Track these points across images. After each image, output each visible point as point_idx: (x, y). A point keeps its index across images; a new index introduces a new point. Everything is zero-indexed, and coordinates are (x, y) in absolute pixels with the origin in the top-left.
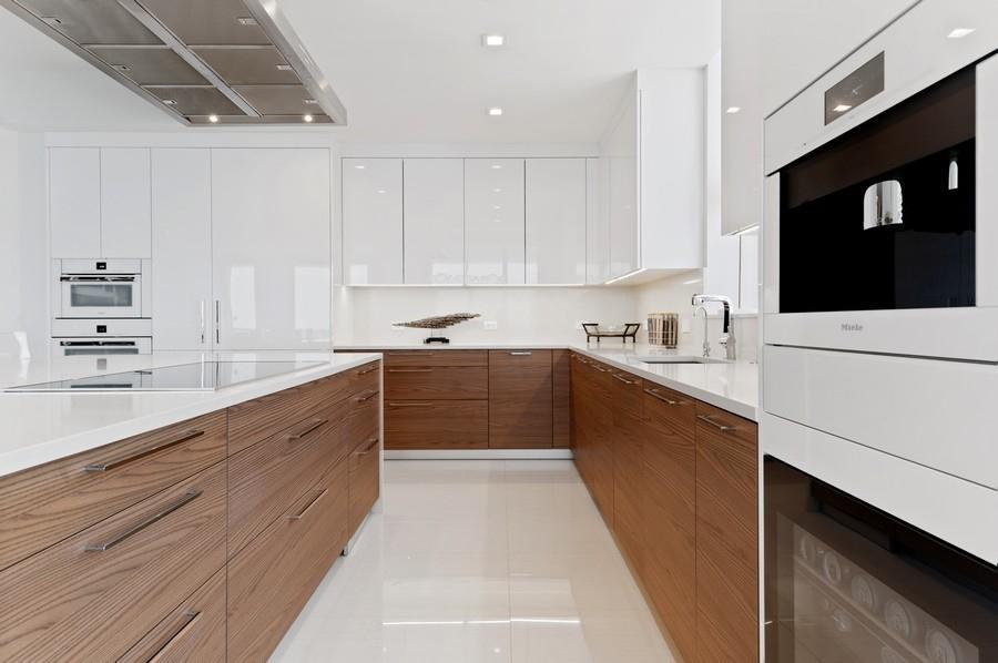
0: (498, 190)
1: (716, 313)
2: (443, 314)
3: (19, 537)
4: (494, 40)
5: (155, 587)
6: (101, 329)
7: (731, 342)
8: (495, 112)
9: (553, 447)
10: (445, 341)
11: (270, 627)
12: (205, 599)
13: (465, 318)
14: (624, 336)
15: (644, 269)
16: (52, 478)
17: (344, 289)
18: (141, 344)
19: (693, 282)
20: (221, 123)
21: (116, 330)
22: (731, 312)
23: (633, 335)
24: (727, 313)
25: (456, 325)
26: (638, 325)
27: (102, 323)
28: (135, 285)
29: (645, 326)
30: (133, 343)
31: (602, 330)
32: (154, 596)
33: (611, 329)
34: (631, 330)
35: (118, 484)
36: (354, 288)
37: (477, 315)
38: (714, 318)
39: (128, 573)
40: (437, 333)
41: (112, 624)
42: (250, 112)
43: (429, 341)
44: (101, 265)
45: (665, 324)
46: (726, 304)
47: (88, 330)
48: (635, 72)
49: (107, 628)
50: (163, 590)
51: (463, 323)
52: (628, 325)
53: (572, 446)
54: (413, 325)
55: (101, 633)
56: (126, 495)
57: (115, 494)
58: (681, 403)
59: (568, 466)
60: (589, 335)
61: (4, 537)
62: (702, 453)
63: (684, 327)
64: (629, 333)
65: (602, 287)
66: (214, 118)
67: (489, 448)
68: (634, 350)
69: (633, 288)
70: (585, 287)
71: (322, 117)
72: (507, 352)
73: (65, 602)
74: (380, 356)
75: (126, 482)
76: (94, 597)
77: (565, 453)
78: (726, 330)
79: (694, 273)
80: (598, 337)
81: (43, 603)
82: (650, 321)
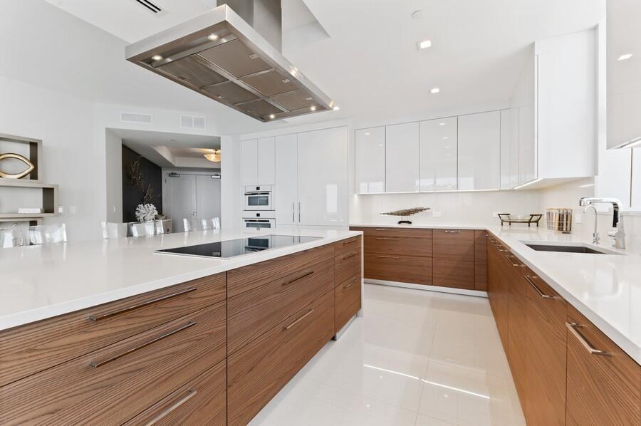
0: (445, 138)
1: (607, 211)
2: (408, 208)
3: (24, 363)
4: (425, 44)
5: (157, 379)
6: (258, 215)
7: (620, 235)
8: (435, 91)
9: (474, 289)
10: (410, 223)
11: (267, 388)
12: (207, 380)
13: (421, 210)
14: (529, 222)
15: (540, 179)
16: (55, 326)
17: (356, 196)
18: (271, 222)
19: (588, 186)
20: (277, 118)
21: (263, 216)
22: (620, 210)
23: (537, 222)
24: (616, 213)
25: (416, 214)
26: (541, 215)
27: (258, 212)
28: (269, 196)
29: (545, 217)
30: (268, 221)
31: (512, 218)
32: (159, 384)
33: (520, 217)
34: (535, 218)
35: (124, 323)
36: (363, 195)
37: (428, 209)
38: (604, 214)
39: (131, 374)
40: (405, 218)
41: (118, 404)
42: (285, 111)
43: (400, 222)
44: (258, 188)
45: (561, 217)
46: (615, 204)
47: (253, 216)
48: (534, 43)
49: (113, 407)
50: (166, 379)
51: (420, 213)
52: (532, 216)
53: (487, 290)
54: (392, 214)
55: (108, 410)
56: (131, 329)
57: (119, 330)
58: (555, 297)
59: (486, 302)
60: (503, 221)
61: (4, 365)
62: (572, 352)
63: (577, 219)
64: (534, 220)
65: (512, 191)
66: (272, 116)
67: (432, 285)
68: (537, 232)
69: (538, 190)
70: (500, 191)
71: (321, 108)
72: (442, 231)
73: (70, 397)
74: (361, 233)
75: (130, 321)
76: (98, 391)
77: (484, 294)
78: (615, 225)
79: (588, 180)
80: (510, 222)
81: (50, 399)
82: (548, 214)
